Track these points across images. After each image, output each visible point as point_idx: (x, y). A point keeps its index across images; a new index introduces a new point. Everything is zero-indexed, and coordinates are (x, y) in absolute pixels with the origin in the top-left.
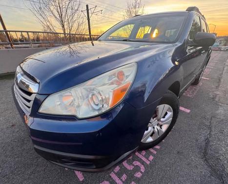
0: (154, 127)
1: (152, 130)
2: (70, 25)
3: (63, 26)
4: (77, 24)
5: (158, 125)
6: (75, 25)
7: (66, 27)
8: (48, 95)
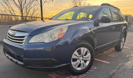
0: (80, 61)
1: (79, 62)
2: (28, 10)
3: (22, 11)
4: (33, 10)
5: (83, 60)
6: (32, 11)
7: (24, 12)
8: (33, 36)
